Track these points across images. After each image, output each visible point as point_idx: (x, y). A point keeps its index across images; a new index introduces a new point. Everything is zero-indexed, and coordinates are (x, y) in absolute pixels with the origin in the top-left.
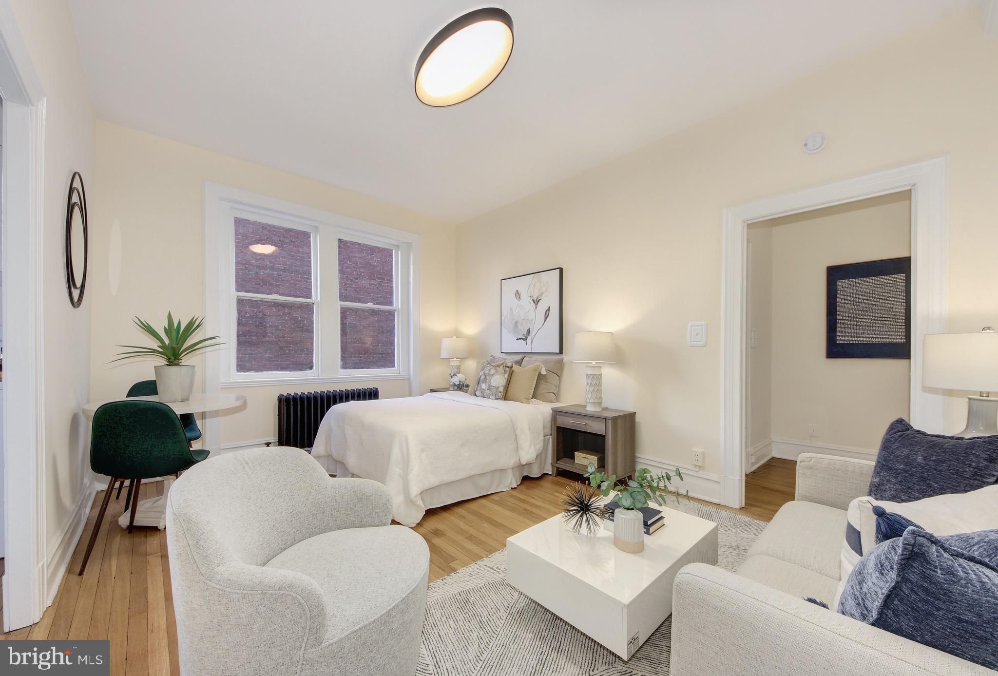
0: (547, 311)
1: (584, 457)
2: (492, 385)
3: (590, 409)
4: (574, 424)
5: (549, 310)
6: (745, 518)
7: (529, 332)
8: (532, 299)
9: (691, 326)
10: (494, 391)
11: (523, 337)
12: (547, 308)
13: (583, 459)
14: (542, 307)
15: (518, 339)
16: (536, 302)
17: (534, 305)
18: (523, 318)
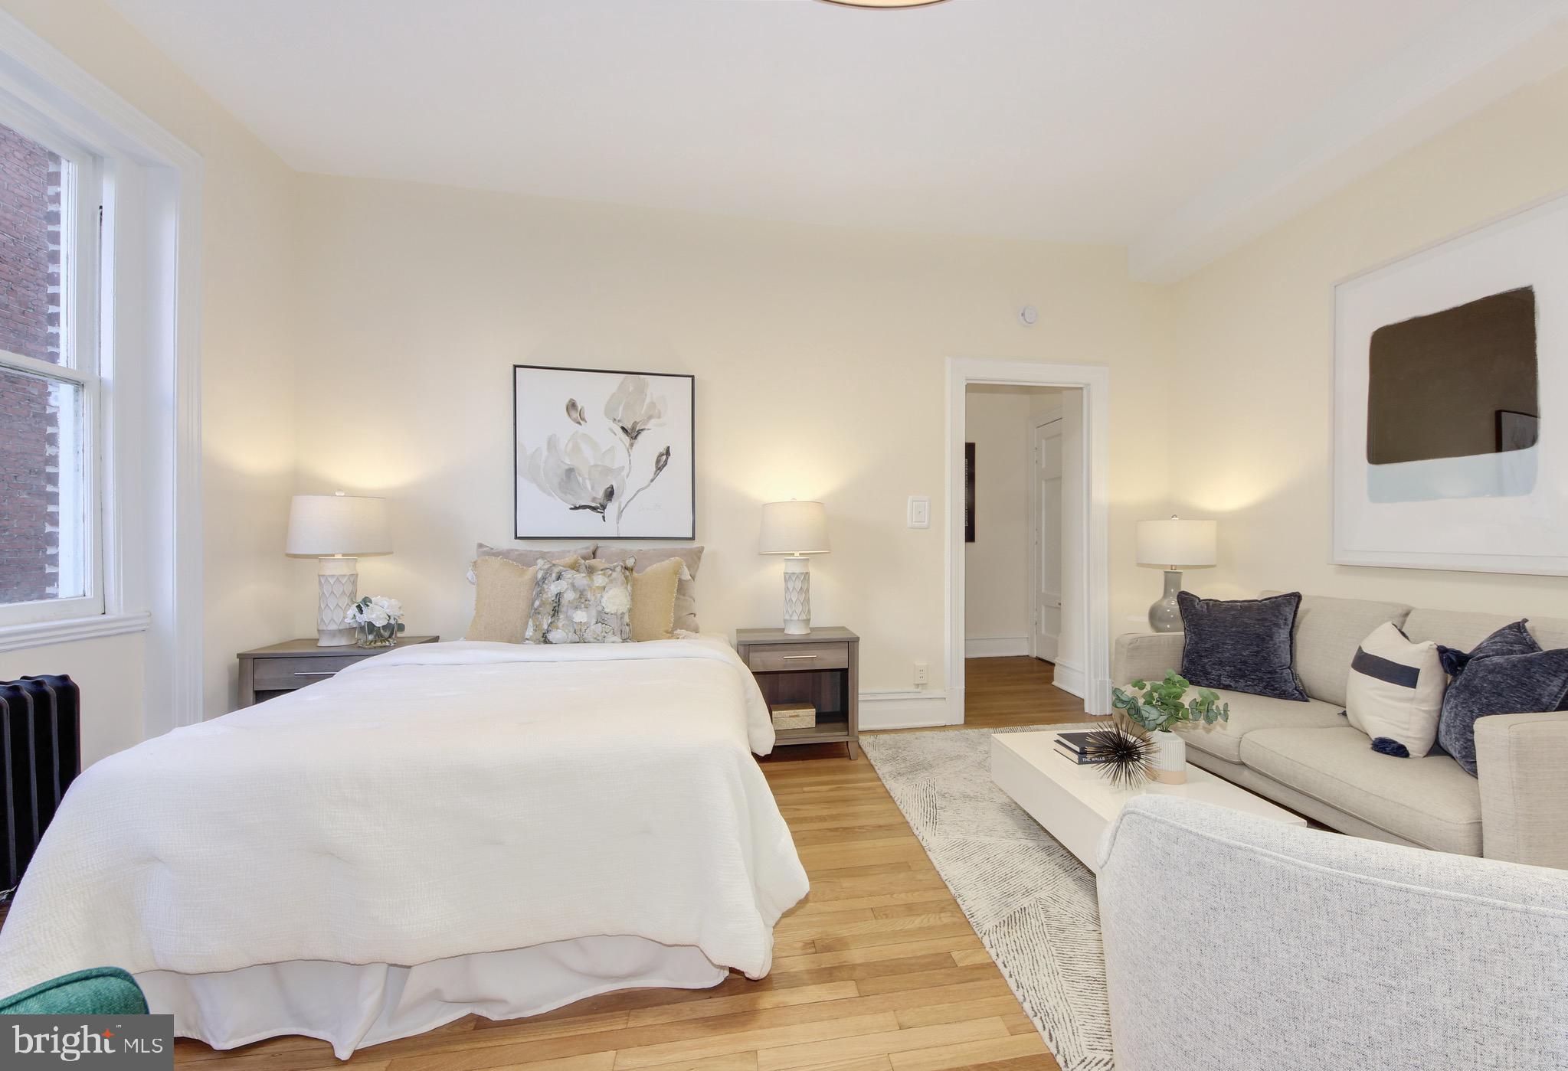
0: (661, 455)
1: (790, 717)
2: (607, 610)
3: (796, 631)
4: (789, 662)
5: (668, 453)
6: (972, 733)
7: (610, 494)
8: (621, 425)
9: (913, 501)
10: (614, 623)
11: (593, 505)
12: (663, 450)
13: (788, 719)
14: (649, 446)
15: (576, 508)
16: (632, 433)
17: (626, 439)
18: (592, 464)
